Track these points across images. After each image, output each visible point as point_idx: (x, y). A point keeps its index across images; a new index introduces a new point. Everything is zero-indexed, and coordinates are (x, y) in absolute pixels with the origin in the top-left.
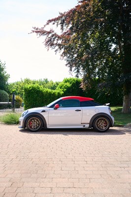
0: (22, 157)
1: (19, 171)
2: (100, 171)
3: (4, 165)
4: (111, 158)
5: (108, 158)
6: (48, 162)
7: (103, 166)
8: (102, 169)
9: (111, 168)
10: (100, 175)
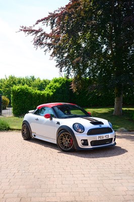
0: (24, 172)
1: (24, 186)
2: (97, 184)
3: (8, 180)
5: (103, 170)
9: (106, 181)
10: (98, 188)
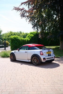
0: (13, 79)
1: (13, 88)
2: (51, 86)
4: (56, 79)
6: (26, 82)
7: (53, 83)
8: (52, 86)
9: (56, 85)
10: (52, 89)
